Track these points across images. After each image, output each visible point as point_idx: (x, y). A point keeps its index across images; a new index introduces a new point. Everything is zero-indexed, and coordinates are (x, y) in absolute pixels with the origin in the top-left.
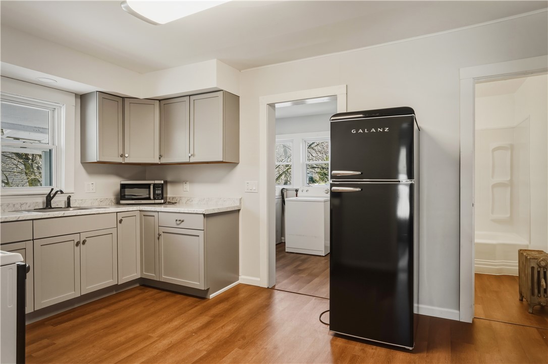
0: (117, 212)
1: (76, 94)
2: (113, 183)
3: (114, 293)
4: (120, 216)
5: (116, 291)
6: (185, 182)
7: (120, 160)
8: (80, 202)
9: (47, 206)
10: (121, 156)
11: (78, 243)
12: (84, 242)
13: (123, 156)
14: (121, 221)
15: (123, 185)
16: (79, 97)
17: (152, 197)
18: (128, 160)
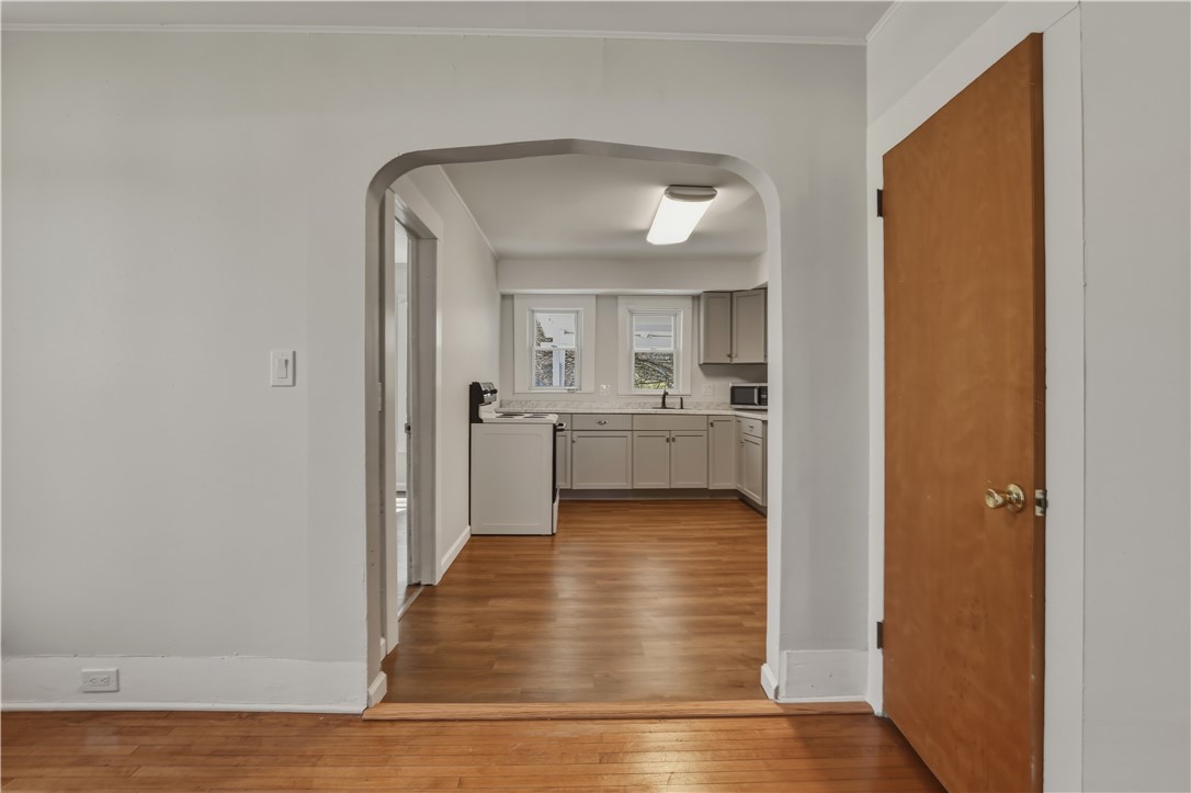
0: (708, 415)
1: (693, 298)
2: (724, 386)
3: (709, 498)
4: (711, 419)
8: (696, 403)
9: (663, 406)
11: (668, 440)
12: (674, 440)
13: (730, 356)
14: (712, 424)
15: (733, 389)
16: (696, 298)
17: (756, 401)
18: (735, 361)
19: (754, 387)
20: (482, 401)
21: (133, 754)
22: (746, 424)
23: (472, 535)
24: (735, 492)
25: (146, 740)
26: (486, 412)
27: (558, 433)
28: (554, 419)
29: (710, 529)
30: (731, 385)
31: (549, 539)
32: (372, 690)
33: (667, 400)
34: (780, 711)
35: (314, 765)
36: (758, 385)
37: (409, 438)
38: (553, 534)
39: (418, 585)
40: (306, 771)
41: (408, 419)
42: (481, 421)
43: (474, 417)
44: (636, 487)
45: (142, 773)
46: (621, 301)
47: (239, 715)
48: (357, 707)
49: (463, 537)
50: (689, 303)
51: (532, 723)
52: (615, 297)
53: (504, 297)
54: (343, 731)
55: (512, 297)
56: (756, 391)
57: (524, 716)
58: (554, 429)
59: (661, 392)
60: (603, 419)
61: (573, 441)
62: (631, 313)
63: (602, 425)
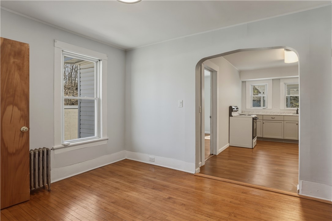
11: (297, 124)
20: (232, 111)
21: (156, 171)
23: (230, 146)
25: (158, 170)
26: (233, 114)
28: (254, 116)
31: (251, 149)
32: (197, 170)
34: (298, 196)
35: (184, 179)
37: (211, 119)
38: (252, 148)
39: (213, 154)
40: (183, 180)
41: (211, 115)
42: (232, 116)
43: (230, 115)
45: (157, 174)
46: (281, 80)
47: (173, 169)
48: (193, 173)
49: (227, 145)
51: (229, 183)
52: (279, 79)
53: (243, 82)
54: (190, 176)
55: (245, 82)
57: (227, 181)
58: (253, 119)
59: (296, 109)
60: (273, 117)
61: (263, 123)
62: (285, 84)
63: (273, 119)
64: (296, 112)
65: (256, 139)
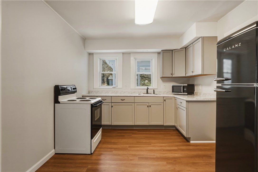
0: (163, 97)
1: (158, 53)
2: (169, 85)
3: (164, 128)
4: (165, 98)
5: (165, 128)
6: (200, 85)
7: (171, 76)
8: (159, 92)
9: (147, 93)
10: (171, 74)
11: (148, 106)
12: (150, 106)
13: (172, 74)
14: (165, 100)
15: (173, 87)
16: (159, 53)
17: (182, 92)
18: (174, 76)
19: (181, 86)
20: (64, 93)
22: (178, 101)
23: (56, 154)
24: (174, 126)
27: (93, 108)
28: (93, 101)
29: (164, 150)
30: (172, 85)
33: (149, 91)
36: (183, 85)
38: (91, 154)
42: (59, 103)
43: (56, 101)
44: (135, 124)
46: (131, 55)
49: (52, 153)
50: (156, 55)
52: (130, 53)
53: (90, 54)
55: (93, 54)
56: (182, 87)
58: (92, 106)
59: (146, 87)
60: (123, 98)
61: (112, 107)
62: (135, 59)
63: (123, 100)
64: (146, 91)
65: (101, 132)
